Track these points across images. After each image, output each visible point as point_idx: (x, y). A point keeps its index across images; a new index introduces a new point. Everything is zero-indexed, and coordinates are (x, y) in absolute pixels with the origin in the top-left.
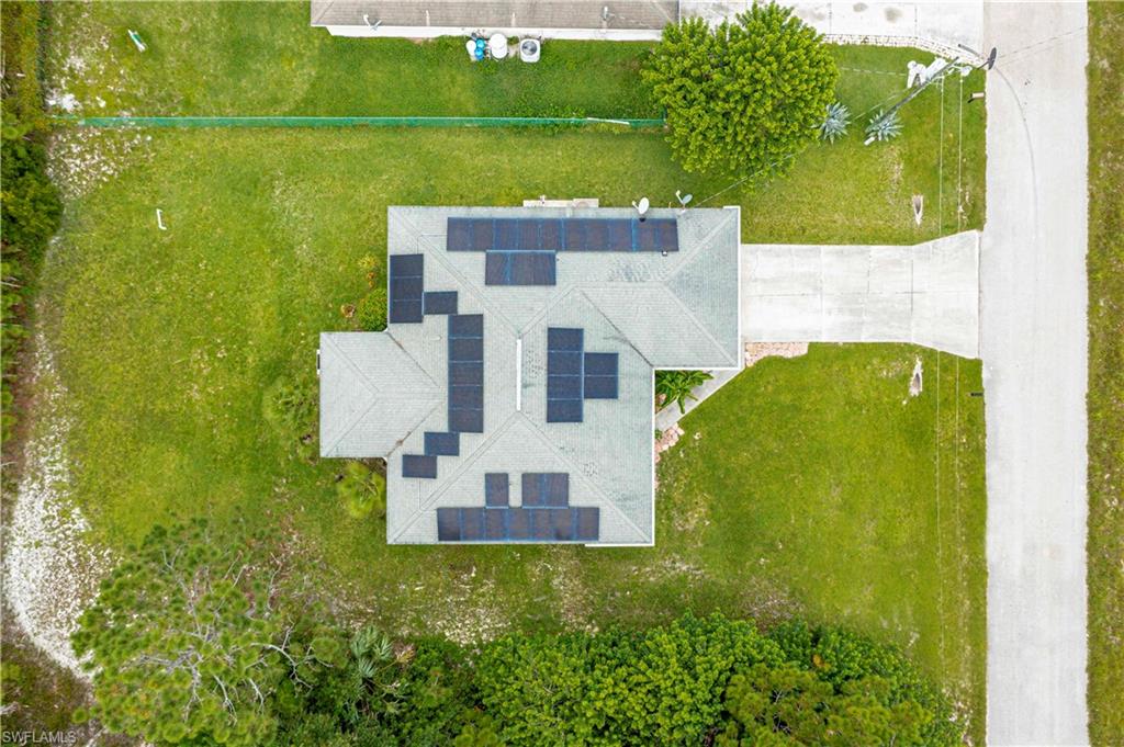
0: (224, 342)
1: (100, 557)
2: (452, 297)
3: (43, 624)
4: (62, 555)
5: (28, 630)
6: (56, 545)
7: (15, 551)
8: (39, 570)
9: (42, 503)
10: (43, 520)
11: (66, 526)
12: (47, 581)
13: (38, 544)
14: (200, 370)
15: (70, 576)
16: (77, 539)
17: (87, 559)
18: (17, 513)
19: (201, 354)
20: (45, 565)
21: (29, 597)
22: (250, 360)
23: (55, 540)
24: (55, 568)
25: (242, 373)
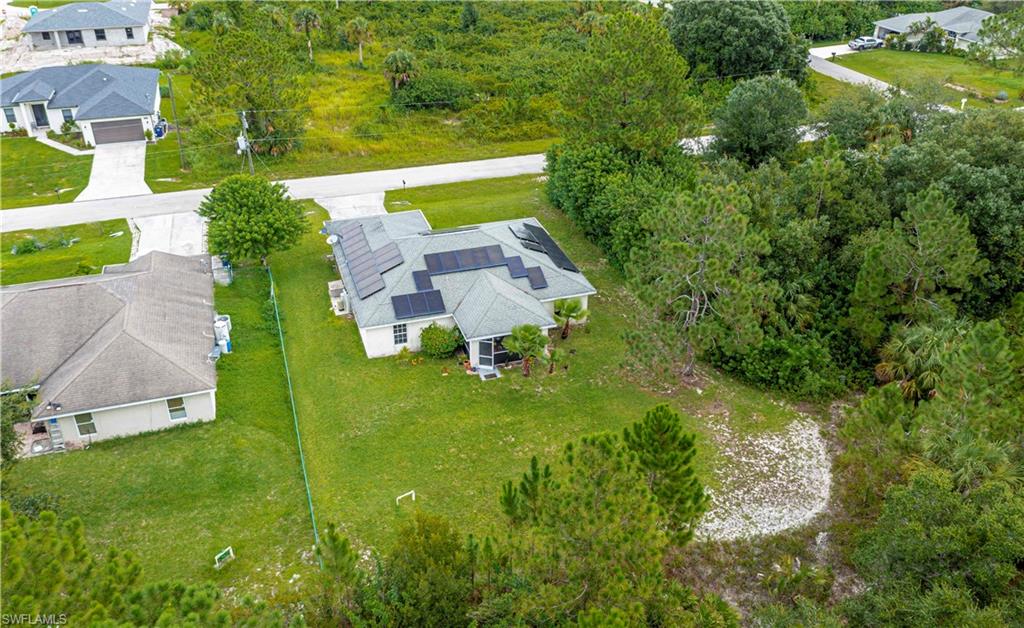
0: (501, 439)
1: (726, 476)
2: (416, 275)
3: (812, 496)
4: (743, 498)
5: (824, 504)
6: (738, 505)
7: (765, 531)
8: (767, 510)
9: (710, 524)
10: (724, 520)
11: (717, 503)
12: (773, 503)
13: (747, 517)
14: (531, 450)
15: (757, 489)
16: (722, 493)
17: (734, 482)
18: (732, 538)
19: (517, 452)
20: (760, 508)
21: (797, 511)
22: (508, 420)
23: (734, 507)
24: (759, 501)
25: (521, 423)
